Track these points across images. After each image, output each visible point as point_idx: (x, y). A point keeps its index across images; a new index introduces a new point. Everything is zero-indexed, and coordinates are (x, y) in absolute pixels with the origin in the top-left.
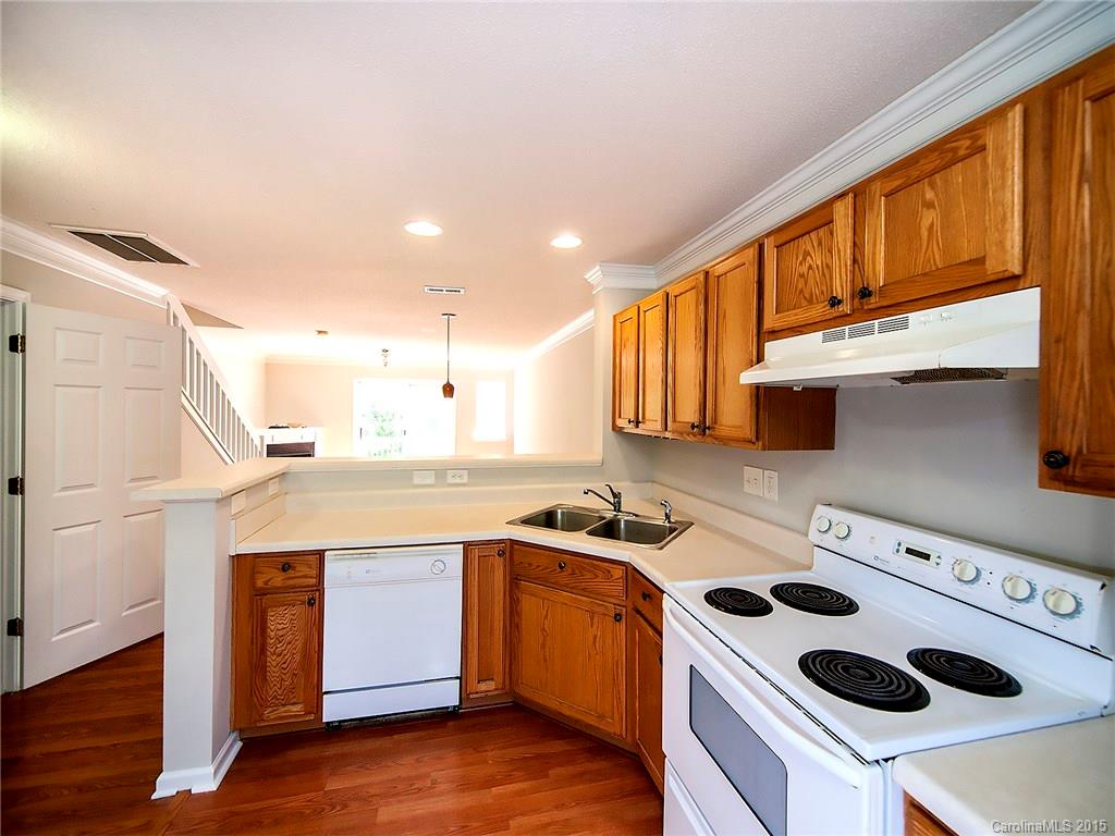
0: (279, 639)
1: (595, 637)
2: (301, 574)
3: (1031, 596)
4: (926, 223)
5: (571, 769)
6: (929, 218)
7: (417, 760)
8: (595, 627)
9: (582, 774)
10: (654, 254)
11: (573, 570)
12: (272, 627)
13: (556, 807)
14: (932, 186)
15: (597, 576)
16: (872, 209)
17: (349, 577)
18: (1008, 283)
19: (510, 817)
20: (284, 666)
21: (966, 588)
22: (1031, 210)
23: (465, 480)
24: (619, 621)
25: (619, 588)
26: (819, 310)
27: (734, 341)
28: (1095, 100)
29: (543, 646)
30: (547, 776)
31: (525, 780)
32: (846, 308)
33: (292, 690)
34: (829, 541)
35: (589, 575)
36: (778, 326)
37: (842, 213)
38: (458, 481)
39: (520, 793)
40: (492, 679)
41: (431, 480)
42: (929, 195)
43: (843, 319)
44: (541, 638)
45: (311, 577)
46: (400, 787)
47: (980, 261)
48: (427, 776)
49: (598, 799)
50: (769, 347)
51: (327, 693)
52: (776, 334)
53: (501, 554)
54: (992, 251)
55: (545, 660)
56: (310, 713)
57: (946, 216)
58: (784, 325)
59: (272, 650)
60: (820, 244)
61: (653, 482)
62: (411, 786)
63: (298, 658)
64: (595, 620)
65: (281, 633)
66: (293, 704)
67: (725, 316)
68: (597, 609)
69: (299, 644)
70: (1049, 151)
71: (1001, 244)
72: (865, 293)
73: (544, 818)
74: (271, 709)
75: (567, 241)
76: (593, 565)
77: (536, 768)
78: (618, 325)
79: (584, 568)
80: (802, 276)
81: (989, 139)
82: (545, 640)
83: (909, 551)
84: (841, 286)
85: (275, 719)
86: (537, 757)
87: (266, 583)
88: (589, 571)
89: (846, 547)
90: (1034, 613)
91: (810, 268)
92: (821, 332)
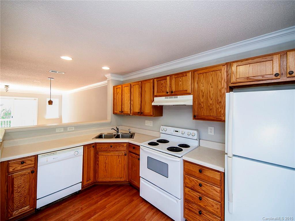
0: (19, 187)
1: (119, 161)
2: (28, 164)
3: (190, 134)
4: (180, 84)
5: (115, 192)
6: (180, 83)
7: (73, 206)
8: (119, 158)
9: (118, 192)
10: (122, 74)
11: (114, 147)
12: (16, 184)
13: (115, 199)
14: (181, 78)
15: (120, 147)
16: (173, 79)
17: (47, 161)
18: (189, 94)
19: (105, 206)
20: (21, 195)
21: (183, 135)
22: (192, 85)
23: (74, 130)
24: (126, 155)
25: (125, 148)
26: (164, 94)
27: (147, 96)
28: (198, 74)
29: (105, 167)
30: (110, 195)
31: (106, 198)
32: (169, 94)
33: (24, 202)
34: (164, 132)
35: (118, 147)
36: (157, 95)
37: (168, 78)
38: (71, 130)
39: (106, 201)
40: (90, 180)
41: (62, 131)
42: (180, 80)
43: (168, 95)
44: (105, 165)
45: (32, 164)
46: (72, 213)
47: (187, 90)
48: (79, 208)
49: (123, 194)
50: (155, 98)
51: (38, 199)
52: (156, 96)
53: (93, 147)
54: (188, 89)
55: (106, 170)
56: (32, 208)
57: (183, 83)
58: (158, 95)
59: (16, 192)
60: (164, 82)
61: (122, 126)
62: (75, 212)
63: (27, 191)
64: (120, 157)
65: (19, 185)
66: (25, 207)
67: (146, 91)
68: (120, 154)
69: (27, 187)
70: (194, 78)
71: (189, 89)
72: (172, 92)
73: (114, 202)
74: (16, 211)
75: (106, 68)
76: (120, 145)
77: (107, 195)
78: (115, 89)
79: (117, 146)
80: (161, 87)
81: (188, 74)
82: (106, 165)
83: (175, 131)
84: (168, 90)
85: (17, 214)
86: (106, 193)
87: (13, 170)
88: (118, 146)
89: (166, 132)
90: (191, 137)
91: (163, 86)
92: (164, 97)
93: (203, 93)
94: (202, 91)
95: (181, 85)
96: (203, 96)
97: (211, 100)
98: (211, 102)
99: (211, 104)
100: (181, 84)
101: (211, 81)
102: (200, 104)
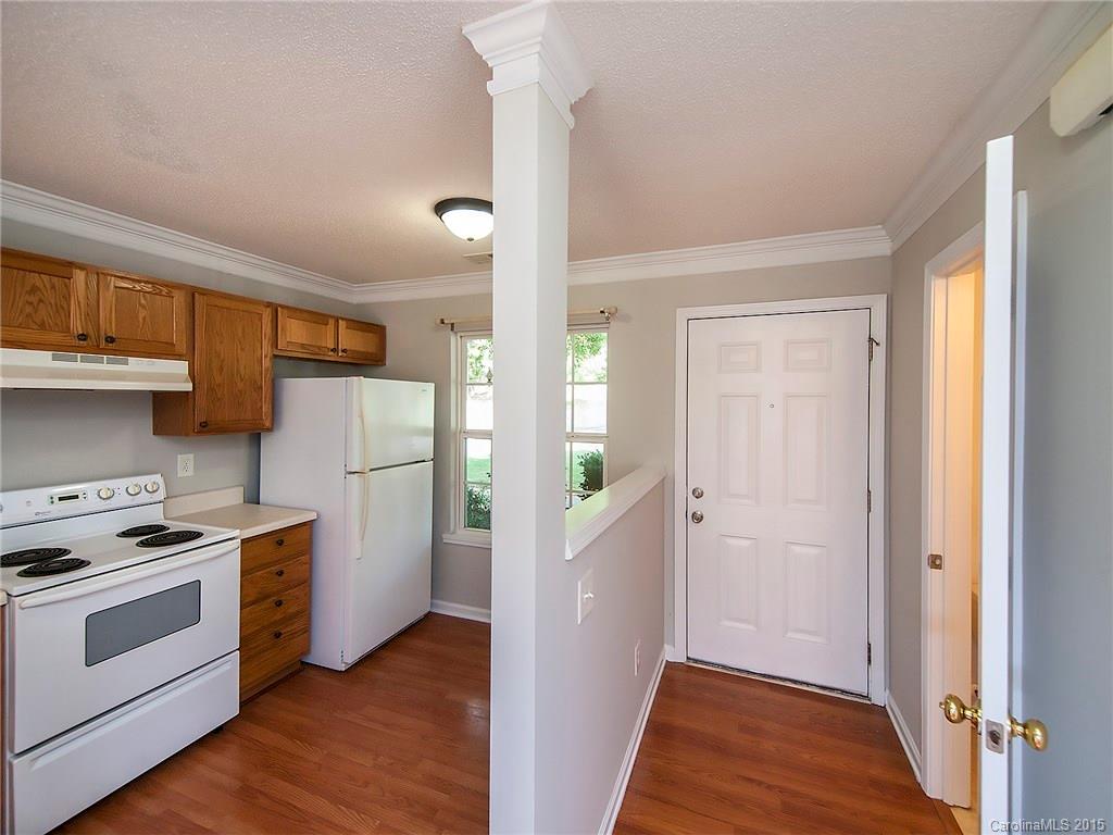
4: (140, 315)
14: (148, 296)
16: (107, 290)
21: (108, 502)
42: (143, 301)
43: (76, 348)
47: (172, 344)
54: (178, 343)
72: (111, 340)
81: (176, 294)
83: (61, 499)
91: (41, 301)
92: (51, 353)
93: (223, 361)
94: (219, 356)
95: (148, 319)
96: (221, 369)
97: (242, 380)
98: (240, 385)
99: (240, 391)
100: (144, 318)
101: (240, 334)
102: (213, 389)
